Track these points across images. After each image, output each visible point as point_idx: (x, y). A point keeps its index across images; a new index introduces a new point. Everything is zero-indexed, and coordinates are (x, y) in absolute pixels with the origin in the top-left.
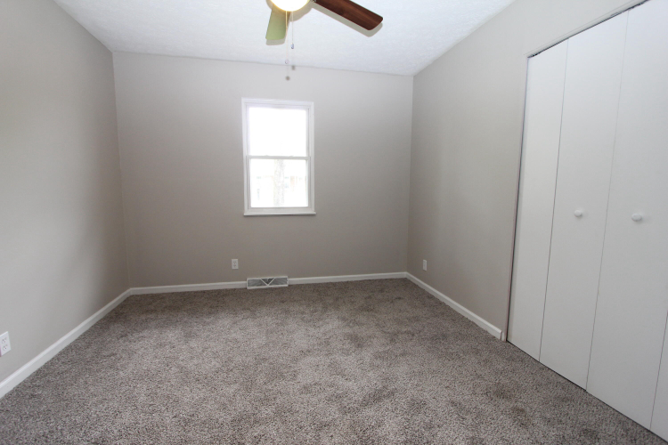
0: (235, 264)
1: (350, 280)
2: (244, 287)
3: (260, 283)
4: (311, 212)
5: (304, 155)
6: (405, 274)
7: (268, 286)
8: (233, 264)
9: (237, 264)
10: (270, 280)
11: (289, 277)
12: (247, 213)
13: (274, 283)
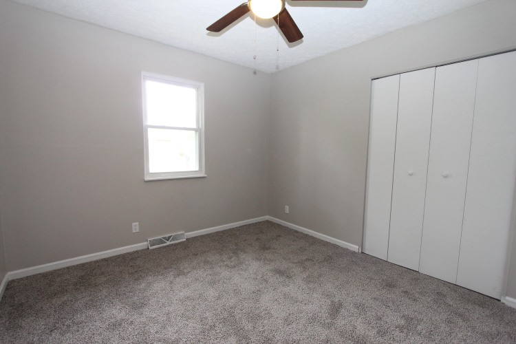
0: (136, 227)
1: (231, 227)
2: (146, 247)
3: (161, 241)
4: (202, 174)
5: (194, 126)
6: (267, 217)
7: (168, 243)
8: (134, 228)
9: (138, 227)
10: (169, 237)
11: (186, 232)
12: (147, 178)
13: (173, 240)
